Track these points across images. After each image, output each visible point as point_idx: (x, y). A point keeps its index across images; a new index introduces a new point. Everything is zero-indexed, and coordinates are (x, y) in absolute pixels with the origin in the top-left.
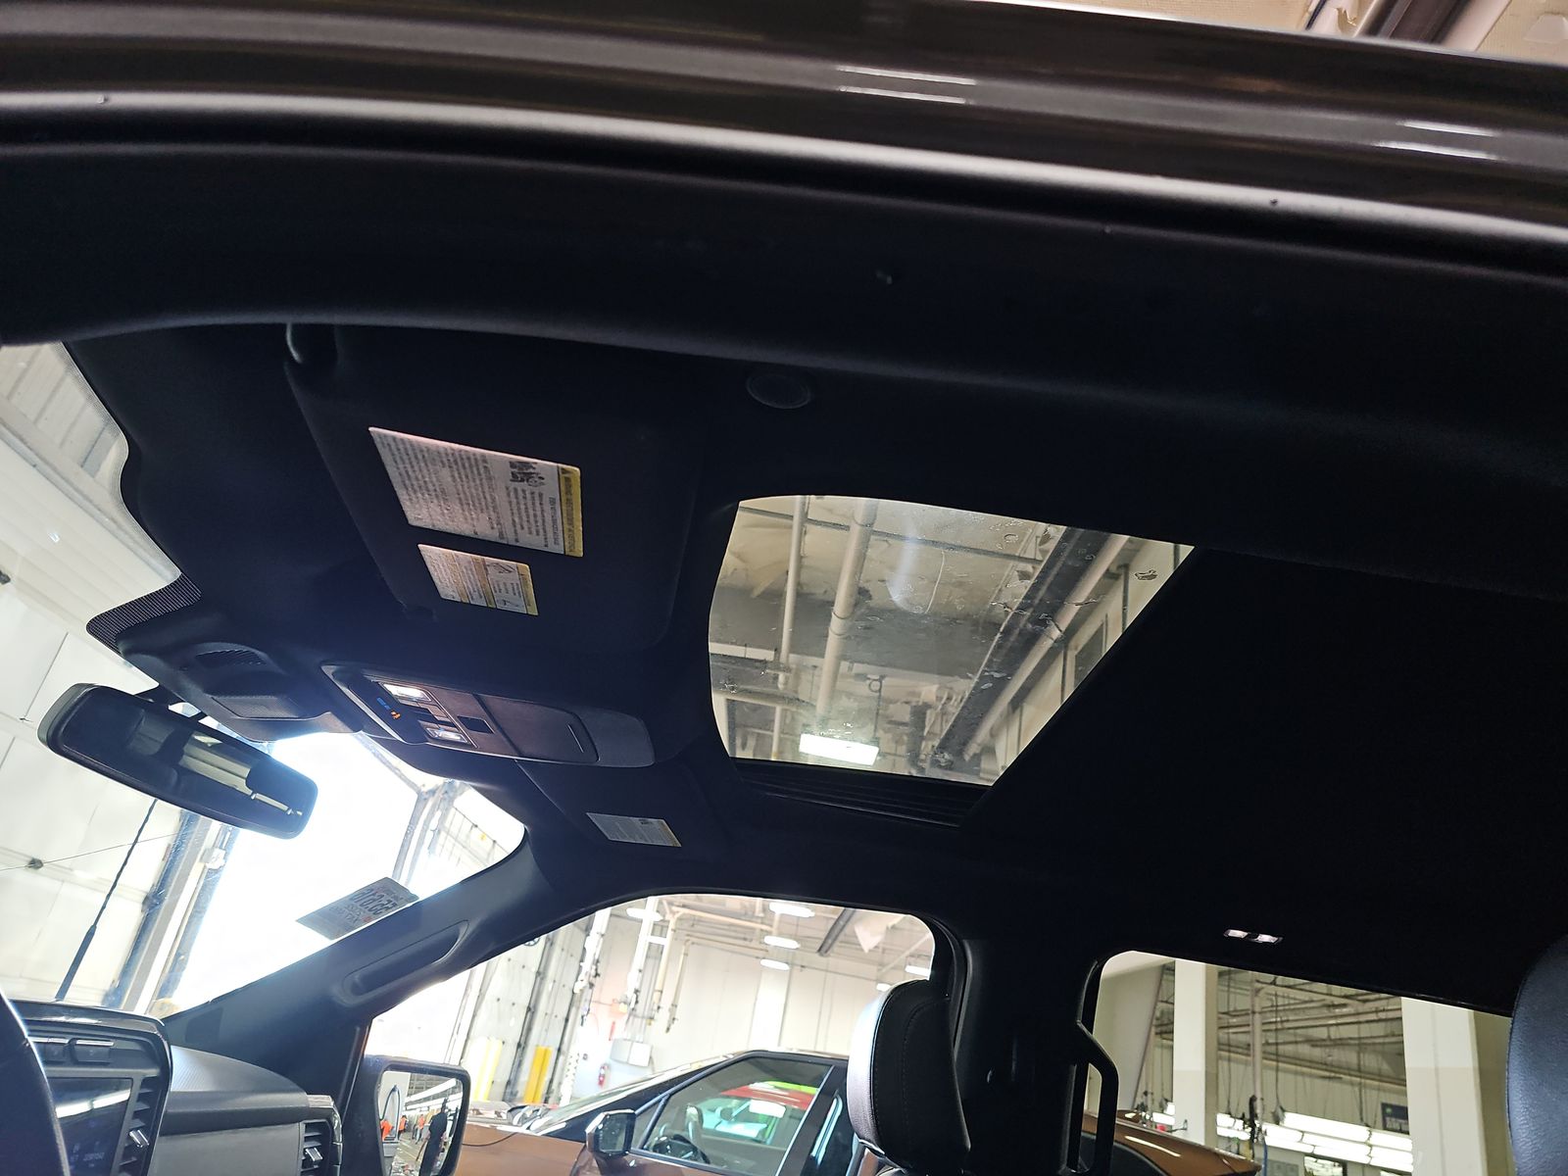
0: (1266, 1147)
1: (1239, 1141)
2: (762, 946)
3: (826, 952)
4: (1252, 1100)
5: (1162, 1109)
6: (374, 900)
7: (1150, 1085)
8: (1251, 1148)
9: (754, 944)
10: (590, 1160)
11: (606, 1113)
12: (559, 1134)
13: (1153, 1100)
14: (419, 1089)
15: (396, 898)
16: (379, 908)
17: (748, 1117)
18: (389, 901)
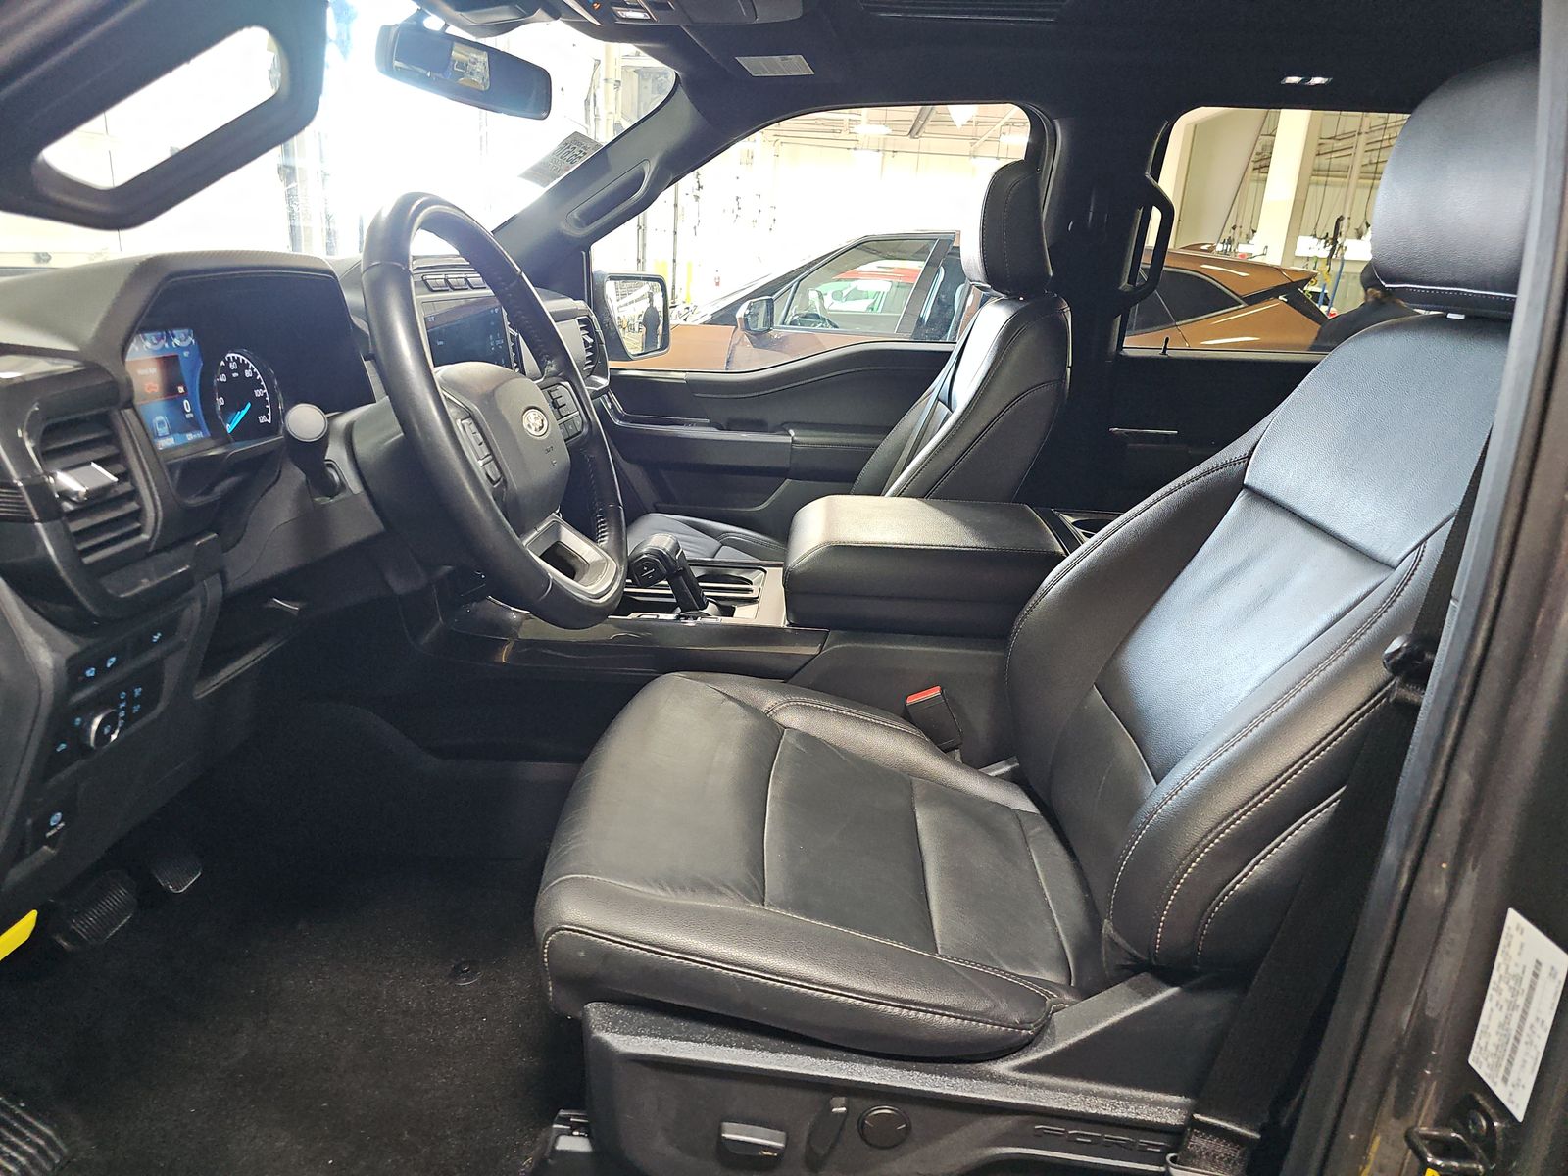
0: (1343, 261)
1: (1317, 259)
2: (852, 137)
3: (917, 134)
4: (1339, 219)
5: (1248, 239)
6: (570, 152)
7: (1239, 220)
8: (1328, 263)
9: (844, 136)
10: (742, 338)
11: (748, 302)
12: (710, 323)
13: (1240, 234)
14: (624, 295)
15: (585, 148)
16: (574, 157)
17: (857, 295)
18: (581, 151)
